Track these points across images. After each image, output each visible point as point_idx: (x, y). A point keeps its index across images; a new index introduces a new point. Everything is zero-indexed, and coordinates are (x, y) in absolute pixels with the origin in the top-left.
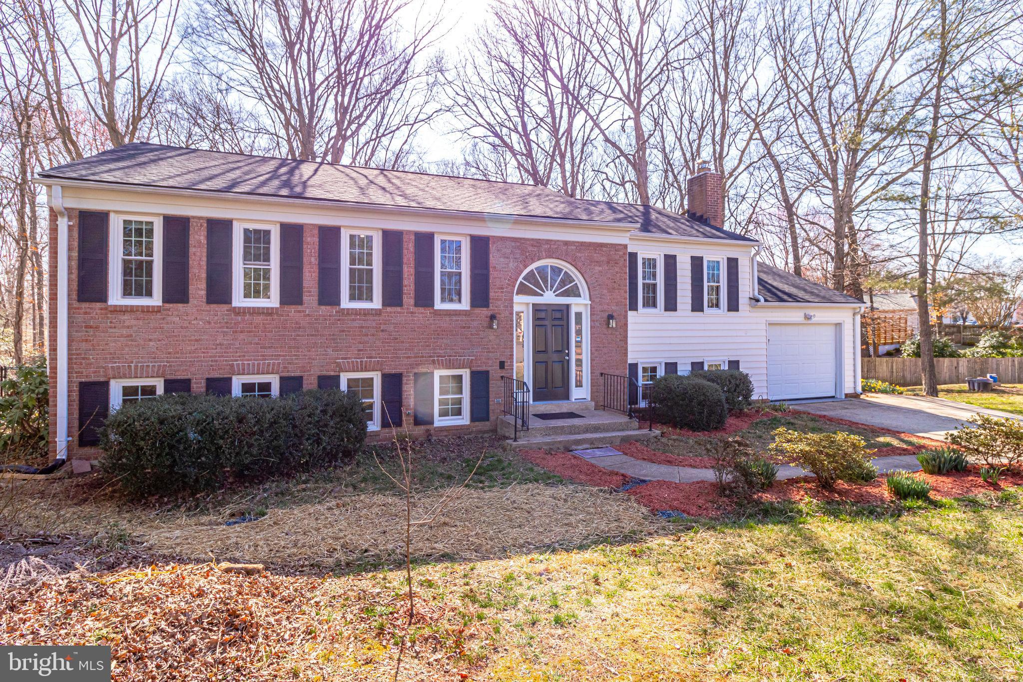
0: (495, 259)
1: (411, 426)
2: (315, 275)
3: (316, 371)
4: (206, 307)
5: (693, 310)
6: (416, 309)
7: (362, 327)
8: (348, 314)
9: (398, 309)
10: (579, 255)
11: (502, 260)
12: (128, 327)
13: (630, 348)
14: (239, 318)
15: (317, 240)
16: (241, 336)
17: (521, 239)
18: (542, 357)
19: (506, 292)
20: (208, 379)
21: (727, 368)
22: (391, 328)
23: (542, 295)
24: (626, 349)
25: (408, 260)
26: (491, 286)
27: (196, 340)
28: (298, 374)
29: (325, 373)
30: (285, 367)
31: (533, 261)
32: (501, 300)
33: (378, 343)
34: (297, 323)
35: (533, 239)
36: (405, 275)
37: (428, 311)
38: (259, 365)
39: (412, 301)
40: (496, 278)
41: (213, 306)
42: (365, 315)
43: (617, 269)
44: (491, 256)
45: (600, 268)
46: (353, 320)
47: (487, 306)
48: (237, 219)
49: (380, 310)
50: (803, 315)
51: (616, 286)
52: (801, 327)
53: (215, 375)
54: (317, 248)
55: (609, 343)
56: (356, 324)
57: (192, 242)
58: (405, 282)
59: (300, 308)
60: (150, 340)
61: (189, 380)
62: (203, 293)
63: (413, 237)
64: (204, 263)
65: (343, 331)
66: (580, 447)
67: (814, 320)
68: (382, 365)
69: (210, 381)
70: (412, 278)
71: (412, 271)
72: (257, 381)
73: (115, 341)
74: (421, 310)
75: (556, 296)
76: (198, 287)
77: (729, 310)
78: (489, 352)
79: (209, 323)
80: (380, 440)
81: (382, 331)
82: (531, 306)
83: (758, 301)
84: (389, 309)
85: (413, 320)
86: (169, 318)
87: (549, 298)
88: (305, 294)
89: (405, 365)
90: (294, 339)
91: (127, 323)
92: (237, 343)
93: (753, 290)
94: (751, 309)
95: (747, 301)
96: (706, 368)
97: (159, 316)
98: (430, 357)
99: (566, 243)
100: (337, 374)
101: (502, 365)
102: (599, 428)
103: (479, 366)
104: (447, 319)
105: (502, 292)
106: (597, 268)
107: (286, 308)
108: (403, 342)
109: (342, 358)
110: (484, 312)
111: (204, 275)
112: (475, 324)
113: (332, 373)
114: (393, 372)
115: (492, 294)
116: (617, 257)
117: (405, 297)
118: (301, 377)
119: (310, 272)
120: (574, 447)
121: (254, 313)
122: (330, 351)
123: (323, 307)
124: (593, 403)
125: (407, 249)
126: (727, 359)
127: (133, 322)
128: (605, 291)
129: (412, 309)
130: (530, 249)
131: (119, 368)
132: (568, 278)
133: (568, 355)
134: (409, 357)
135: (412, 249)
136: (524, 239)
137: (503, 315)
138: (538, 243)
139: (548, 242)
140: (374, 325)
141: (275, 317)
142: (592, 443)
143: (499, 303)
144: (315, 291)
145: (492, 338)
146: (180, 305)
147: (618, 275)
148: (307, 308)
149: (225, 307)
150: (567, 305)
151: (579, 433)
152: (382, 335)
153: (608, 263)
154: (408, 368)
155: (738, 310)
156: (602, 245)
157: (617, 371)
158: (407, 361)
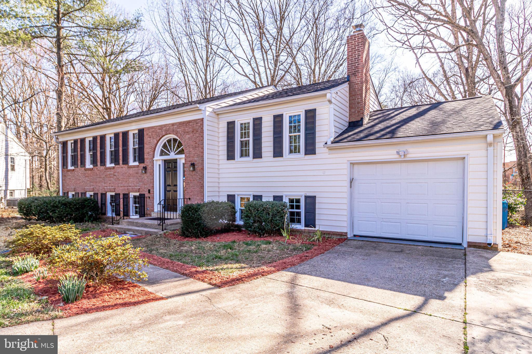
0: (146, 139)
1: (122, 216)
2: (99, 155)
3: (100, 192)
4: (80, 168)
5: (274, 156)
8: (107, 169)
10: (178, 130)
11: (149, 139)
12: (70, 176)
14: (86, 172)
15: (100, 141)
16: (87, 178)
17: (154, 127)
18: (169, 188)
20: (81, 193)
22: (117, 174)
23: (169, 155)
24: (203, 184)
25: (121, 144)
26: (145, 152)
27: (80, 180)
28: (97, 192)
29: (102, 192)
30: (94, 190)
31: (160, 138)
32: (148, 159)
33: (114, 181)
34: (96, 173)
36: (120, 151)
37: (128, 166)
38: (89, 188)
39: (122, 162)
40: (147, 149)
42: (111, 169)
43: (197, 135)
45: (189, 136)
46: (108, 171)
47: (144, 162)
49: (114, 167)
50: (395, 152)
51: (197, 146)
53: (82, 191)
54: (100, 144)
55: (194, 181)
57: (78, 147)
58: (120, 154)
60: (73, 180)
62: (80, 164)
63: (122, 134)
64: (80, 154)
65: (106, 176)
68: (115, 190)
70: (122, 152)
71: (122, 149)
73: (68, 180)
74: (125, 166)
76: (79, 162)
77: (306, 154)
78: (145, 185)
79: (81, 174)
81: (115, 175)
82: (163, 161)
84: (116, 166)
85: (122, 171)
86: (75, 173)
87: (173, 156)
90: (96, 179)
92: (86, 181)
96: (285, 200)
98: (127, 186)
99: (173, 125)
101: (149, 191)
103: (142, 191)
104: (133, 169)
105: (149, 155)
106: (187, 136)
108: (120, 180)
110: (142, 165)
111: (80, 158)
112: (140, 171)
113: (104, 192)
114: (118, 192)
115: (145, 157)
116: (197, 127)
117: (120, 160)
122: (103, 183)
123: (101, 167)
125: (120, 140)
126: (304, 194)
127: (70, 174)
128: (191, 150)
129: (122, 165)
130: (158, 131)
131: (69, 188)
132: (180, 144)
135: (122, 140)
137: (150, 167)
138: (161, 127)
139: (165, 125)
140: (113, 173)
141: (92, 171)
144: (99, 161)
145: (146, 178)
146: (77, 168)
147: (198, 138)
149: (83, 168)
150: (177, 159)
151: (139, 227)
152: (115, 177)
153: (193, 131)
154: (122, 191)
155: (315, 154)
156: (189, 122)
157: (197, 198)
158: (121, 188)
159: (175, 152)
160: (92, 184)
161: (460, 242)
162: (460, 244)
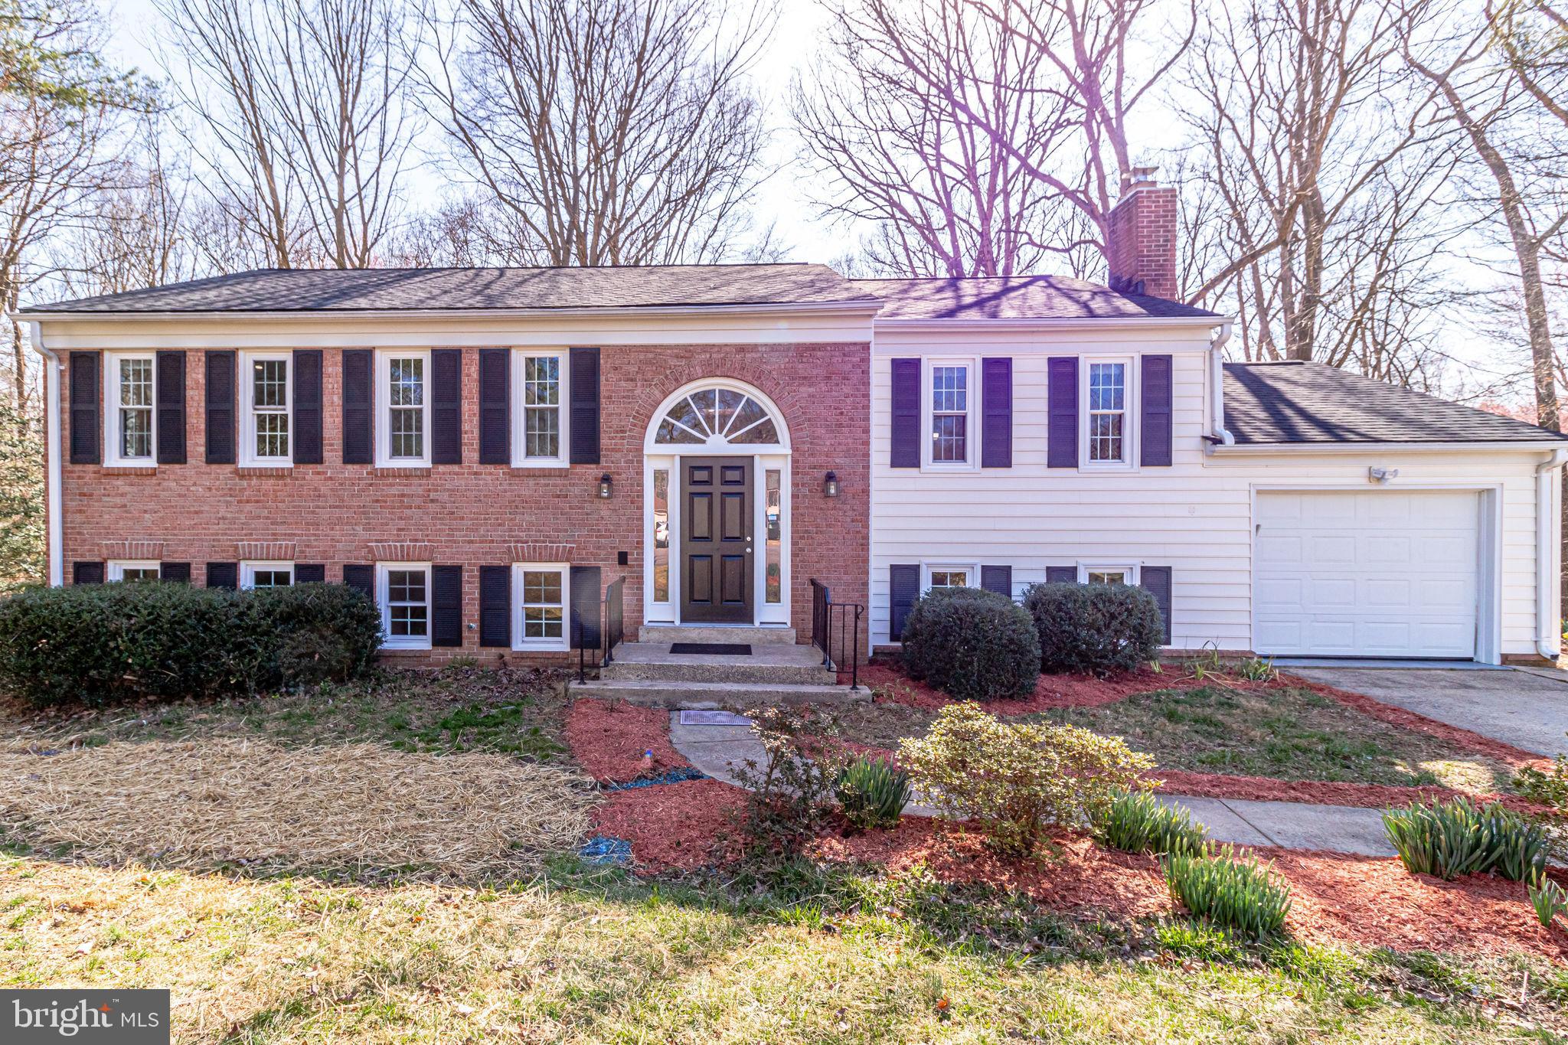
0: (608, 382)
1: (476, 648)
2: (339, 420)
3: (342, 559)
4: (205, 468)
5: (1051, 464)
6: (482, 468)
7: (403, 495)
8: (382, 475)
9: (456, 468)
11: (623, 384)
12: (122, 495)
13: (874, 537)
14: (245, 483)
15: (340, 370)
16: (248, 507)
17: (655, 346)
18: (701, 548)
19: (631, 437)
20: (208, 564)
21: (1137, 582)
22: (445, 496)
23: (704, 442)
24: (866, 537)
25: (470, 392)
26: (603, 427)
27: (196, 513)
28: (318, 561)
29: (353, 561)
30: (302, 552)
31: (679, 384)
32: (619, 450)
33: (427, 520)
34: (315, 489)
35: (677, 346)
36: (465, 416)
37: (500, 471)
38: (268, 547)
39: (476, 456)
40: (610, 414)
41: (214, 467)
42: (407, 477)
43: (846, 390)
44: (603, 378)
45: (811, 390)
46: (392, 485)
47: (596, 461)
48: (243, 348)
49: (428, 470)
50: (1364, 471)
51: (844, 420)
52: (1361, 498)
53: (217, 559)
54: (340, 380)
55: (832, 526)
56: (394, 491)
57: (189, 382)
58: (465, 427)
59: (319, 468)
60: (145, 512)
61: (188, 565)
62: (202, 449)
63: (476, 357)
64: (202, 410)
65: (377, 501)
66: (696, 705)
67: (1392, 482)
68: (432, 552)
69: (212, 567)
70: (476, 420)
71: (476, 408)
72: (273, 569)
73: (109, 513)
74: (490, 468)
75: (730, 442)
76: (196, 443)
77: (1144, 463)
78: (601, 536)
79: (210, 489)
80: (430, 665)
81: (432, 501)
82: (677, 460)
83: (1217, 441)
84: (441, 468)
85: (477, 485)
86: (165, 484)
87: (717, 445)
88: (326, 448)
89: (467, 553)
90: (313, 512)
91: (122, 489)
92: (242, 516)
93: (1213, 420)
94: (1206, 461)
95: (1197, 443)
96: (1083, 579)
97: (154, 481)
98: (505, 541)
100: (370, 563)
101: (623, 559)
102: (753, 675)
103: (583, 559)
104: (531, 482)
105: (623, 438)
106: (805, 389)
107: (302, 468)
108: (462, 518)
109: (377, 541)
110: (591, 471)
111: (203, 426)
112: (577, 490)
113: (363, 562)
114: (449, 563)
115: (605, 441)
116: (848, 367)
117: (465, 449)
118: (323, 566)
119: (332, 416)
120: (685, 704)
121: (261, 476)
122: (359, 528)
123: (349, 467)
124: (793, 632)
125: (469, 375)
126: (1138, 564)
127: (128, 489)
128: (821, 431)
129: (476, 467)
130: (672, 362)
131: (112, 546)
132: (753, 411)
133: (752, 545)
134: (471, 542)
135: (475, 375)
136: (661, 346)
137: (624, 476)
138: (687, 352)
140: (420, 491)
141: (288, 481)
142: (721, 700)
143: (618, 455)
144: (338, 444)
145: (605, 513)
146: (177, 466)
147: (849, 401)
148: (329, 467)
149: (227, 468)
150: (752, 457)
151: (711, 681)
152: (433, 508)
153: (829, 378)
154: (471, 559)
155: (1169, 463)
156: (814, 347)
157: (845, 577)
158: (467, 548)
159: (730, 432)
160: (281, 529)
161: (1470, 654)
162: (1470, 660)
